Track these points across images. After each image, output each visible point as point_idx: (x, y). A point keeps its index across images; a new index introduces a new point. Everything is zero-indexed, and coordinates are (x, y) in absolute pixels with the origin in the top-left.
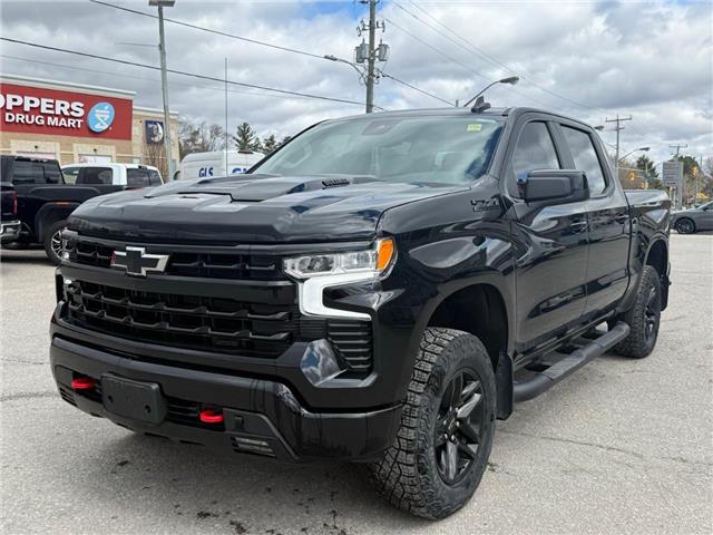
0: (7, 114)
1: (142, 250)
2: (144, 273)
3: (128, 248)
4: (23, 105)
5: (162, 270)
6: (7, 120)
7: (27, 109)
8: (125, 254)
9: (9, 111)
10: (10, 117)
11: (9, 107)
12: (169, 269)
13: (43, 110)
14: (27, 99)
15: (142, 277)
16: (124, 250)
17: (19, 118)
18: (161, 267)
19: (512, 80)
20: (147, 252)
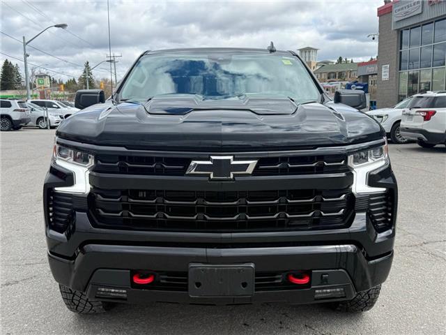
1: (231, 157)
2: (232, 177)
3: (213, 157)
5: (251, 173)
8: (210, 163)
12: (257, 171)
15: (231, 180)
16: (209, 159)
18: (250, 170)
19: (63, 26)
20: (235, 159)
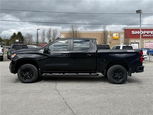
0: (143, 35)
4: (147, 33)
6: (143, 36)
7: (148, 33)
9: (144, 34)
10: (144, 35)
11: (144, 33)
13: (151, 33)
14: (148, 31)
17: (146, 35)
